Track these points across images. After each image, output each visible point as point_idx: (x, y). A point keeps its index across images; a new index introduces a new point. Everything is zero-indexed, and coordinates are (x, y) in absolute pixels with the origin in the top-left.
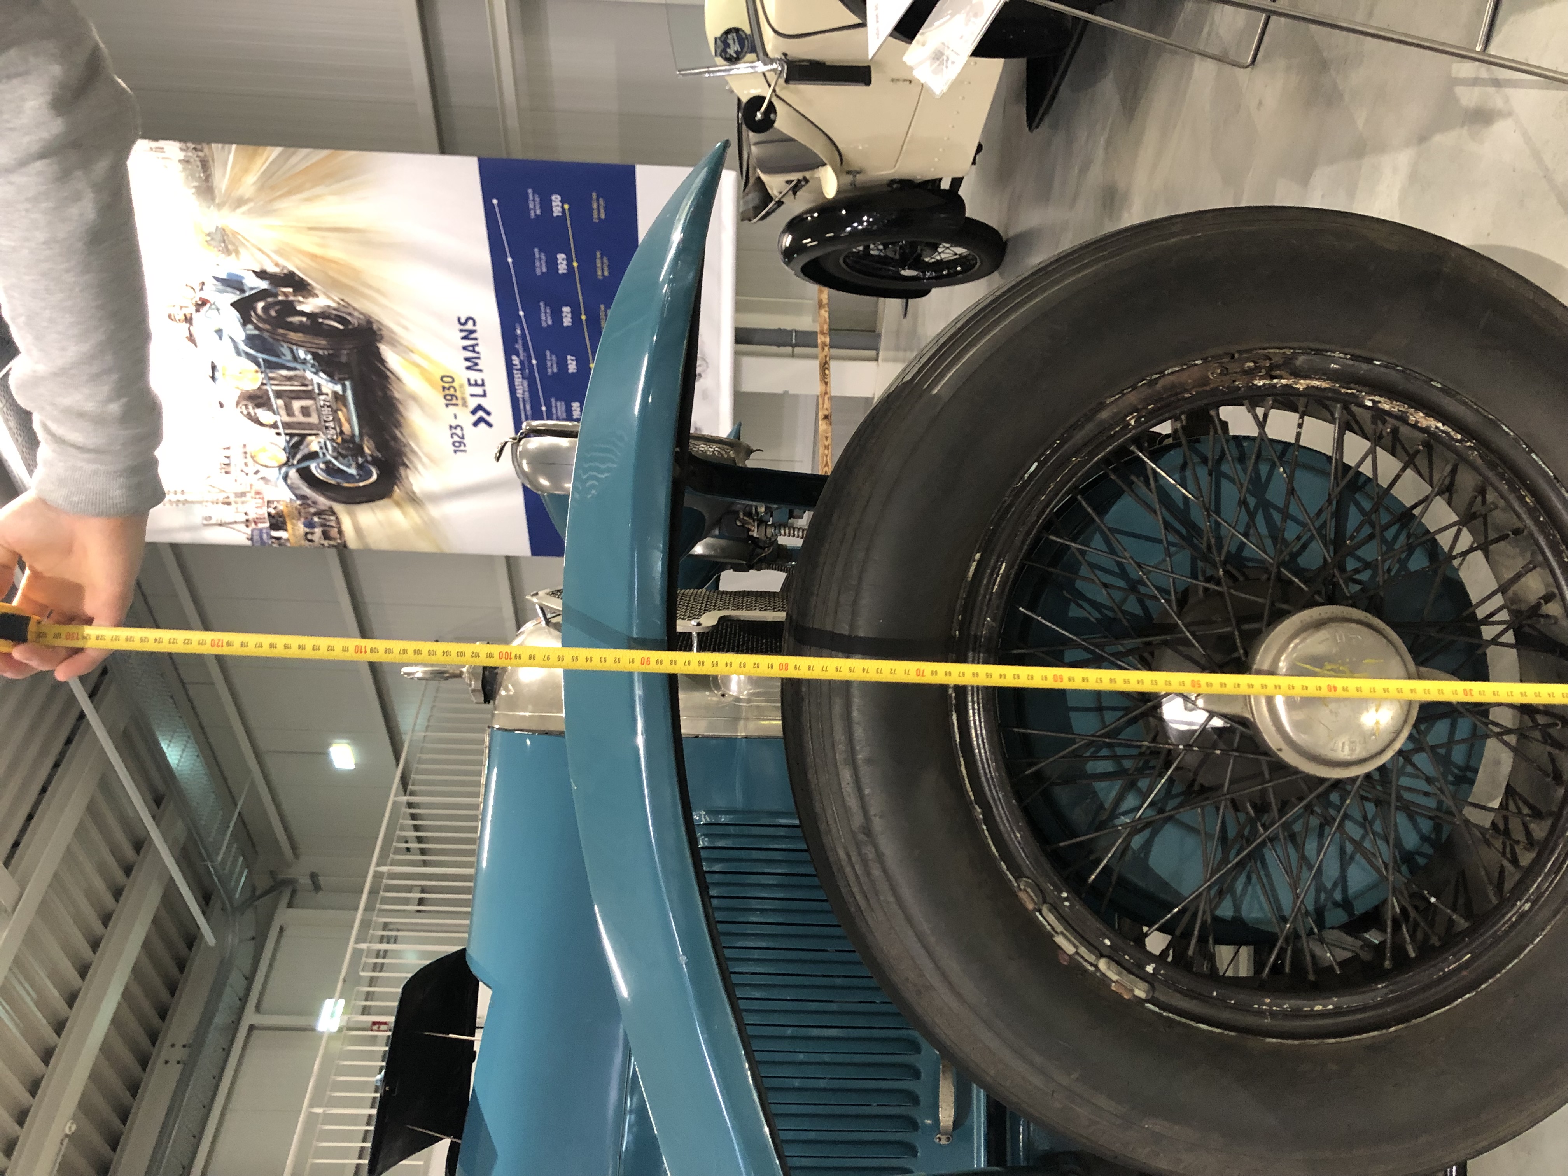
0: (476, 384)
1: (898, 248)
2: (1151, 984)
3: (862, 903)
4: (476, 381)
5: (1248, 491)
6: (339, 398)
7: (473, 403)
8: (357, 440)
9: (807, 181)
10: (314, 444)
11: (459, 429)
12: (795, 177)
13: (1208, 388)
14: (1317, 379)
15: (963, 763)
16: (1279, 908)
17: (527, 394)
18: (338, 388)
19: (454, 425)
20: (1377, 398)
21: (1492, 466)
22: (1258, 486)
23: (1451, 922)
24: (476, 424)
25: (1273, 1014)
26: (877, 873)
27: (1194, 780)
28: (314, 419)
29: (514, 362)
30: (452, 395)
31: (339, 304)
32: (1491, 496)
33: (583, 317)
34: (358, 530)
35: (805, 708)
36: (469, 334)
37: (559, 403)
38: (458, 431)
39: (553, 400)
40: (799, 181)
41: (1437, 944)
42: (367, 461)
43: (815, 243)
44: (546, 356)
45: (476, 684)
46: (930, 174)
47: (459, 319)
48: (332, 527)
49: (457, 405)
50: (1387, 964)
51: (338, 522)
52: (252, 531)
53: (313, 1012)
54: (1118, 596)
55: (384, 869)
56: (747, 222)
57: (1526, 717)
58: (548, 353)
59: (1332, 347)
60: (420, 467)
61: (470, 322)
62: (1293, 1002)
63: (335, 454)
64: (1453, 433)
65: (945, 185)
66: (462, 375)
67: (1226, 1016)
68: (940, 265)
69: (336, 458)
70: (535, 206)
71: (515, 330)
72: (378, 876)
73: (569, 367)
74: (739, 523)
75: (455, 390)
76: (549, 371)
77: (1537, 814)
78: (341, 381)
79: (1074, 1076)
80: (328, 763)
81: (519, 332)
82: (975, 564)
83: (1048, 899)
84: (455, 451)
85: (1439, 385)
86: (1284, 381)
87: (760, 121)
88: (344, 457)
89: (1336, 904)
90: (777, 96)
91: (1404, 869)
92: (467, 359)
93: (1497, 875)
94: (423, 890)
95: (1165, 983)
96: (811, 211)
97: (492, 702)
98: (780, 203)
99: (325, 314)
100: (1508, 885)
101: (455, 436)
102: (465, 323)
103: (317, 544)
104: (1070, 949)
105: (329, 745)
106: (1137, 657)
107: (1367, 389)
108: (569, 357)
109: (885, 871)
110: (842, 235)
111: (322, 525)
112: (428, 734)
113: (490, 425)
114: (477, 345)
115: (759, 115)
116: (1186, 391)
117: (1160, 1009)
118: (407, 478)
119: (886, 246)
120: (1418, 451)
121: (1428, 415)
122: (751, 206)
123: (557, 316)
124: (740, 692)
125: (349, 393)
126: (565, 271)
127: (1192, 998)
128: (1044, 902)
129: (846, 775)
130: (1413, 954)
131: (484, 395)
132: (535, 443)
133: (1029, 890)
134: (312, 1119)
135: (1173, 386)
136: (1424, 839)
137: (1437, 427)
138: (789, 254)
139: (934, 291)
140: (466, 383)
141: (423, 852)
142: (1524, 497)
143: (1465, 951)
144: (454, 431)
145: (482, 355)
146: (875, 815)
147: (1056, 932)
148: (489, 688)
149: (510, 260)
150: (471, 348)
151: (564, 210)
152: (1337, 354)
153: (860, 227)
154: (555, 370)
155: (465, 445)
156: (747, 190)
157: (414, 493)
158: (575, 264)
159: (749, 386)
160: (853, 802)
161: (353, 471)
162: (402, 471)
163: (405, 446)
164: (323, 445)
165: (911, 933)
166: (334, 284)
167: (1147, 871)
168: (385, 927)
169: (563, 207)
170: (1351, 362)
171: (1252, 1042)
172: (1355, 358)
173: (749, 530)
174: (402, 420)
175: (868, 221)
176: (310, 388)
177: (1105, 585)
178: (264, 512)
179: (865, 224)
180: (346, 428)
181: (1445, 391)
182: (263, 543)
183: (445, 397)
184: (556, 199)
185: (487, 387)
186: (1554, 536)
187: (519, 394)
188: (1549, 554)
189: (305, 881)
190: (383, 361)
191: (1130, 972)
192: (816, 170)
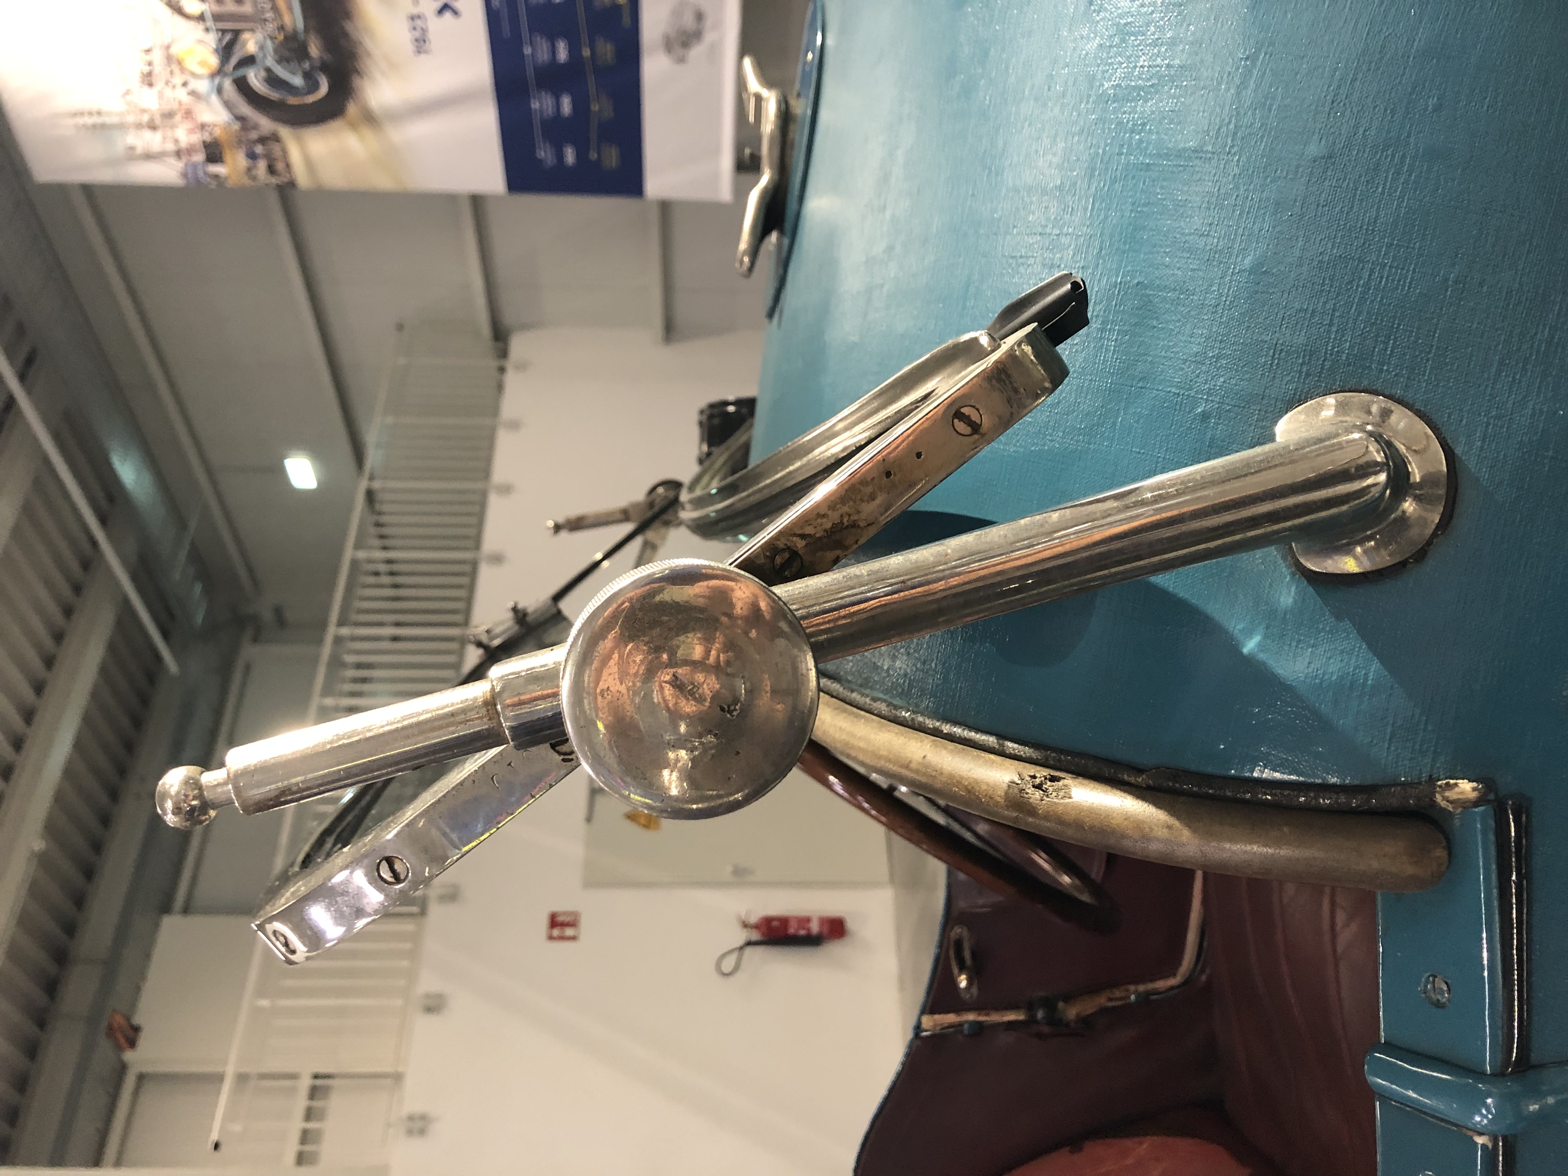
8: (302, 37)
10: (251, 44)
11: (421, 20)
19: (414, 14)
24: (440, 12)
28: (249, 8)
34: (308, 163)
38: (419, 23)
42: (314, 67)
48: (278, 158)
51: (285, 152)
52: (186, 165)
60: (376, 74)
63: (277, 58)
69: (277, 63)
80: (285, 480)
84: (417, 52)
88: (288, 61)
101: (416, 30)
103: (261, 181)
105: (283, 459)
111: (267, 156)
113: (457, 15)
118: (362, 90)
144: (415, 22)
155: (428, 42)
157: (371, 110)
161: (297, 81)
162: (356, 82)
163: (358, 45)
164: (261, 44)
174: (354, 9)
178: (196, 138)
180: (287, 20)
182: (198, 181)
189: (268, 617)
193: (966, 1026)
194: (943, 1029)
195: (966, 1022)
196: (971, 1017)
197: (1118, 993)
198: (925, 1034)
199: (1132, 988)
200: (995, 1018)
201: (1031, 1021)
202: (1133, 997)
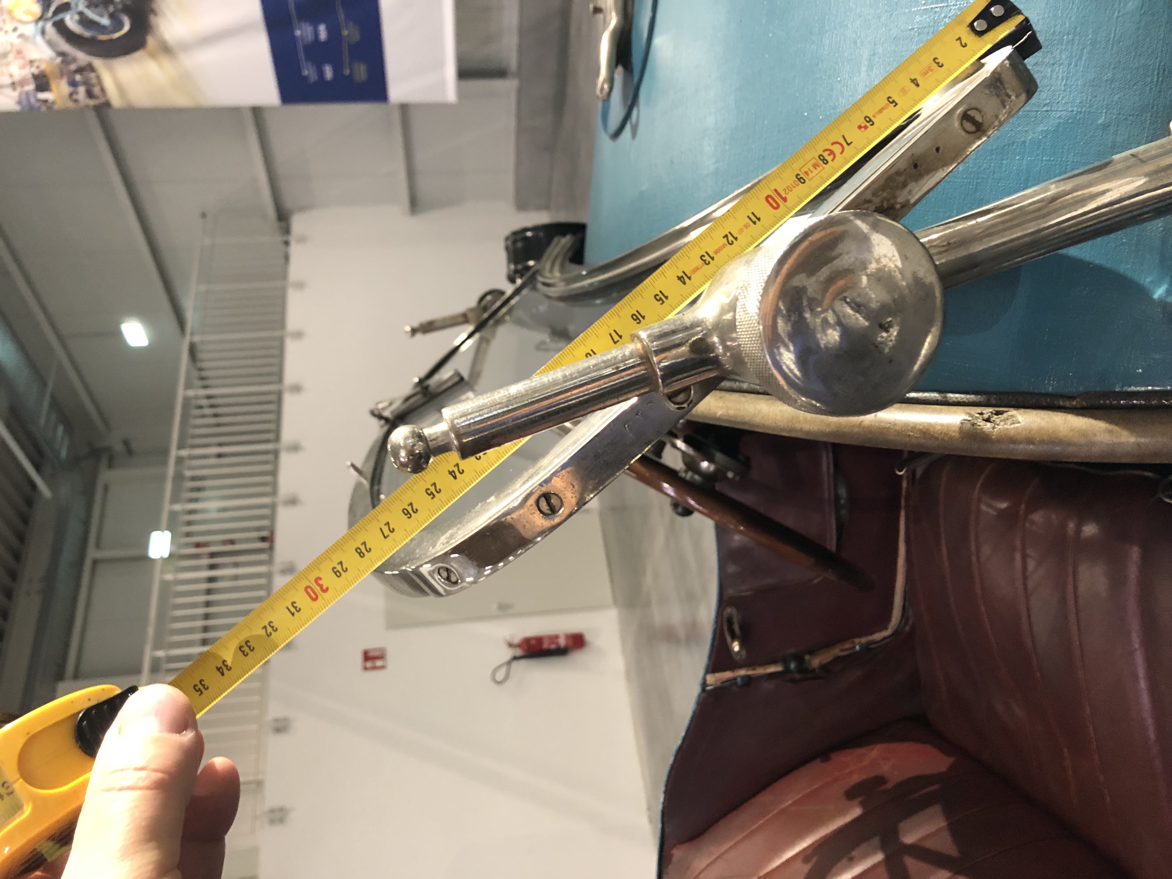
42: (118, 9)
48: (94, 85)
51: (98, 78)
52: (20, 94)
63: (87, 4)
69: (88, 7)
80: (122, 341)
88: (96, 6)
103: (82, 103)
105: (121, 323)
111: (85, 83)
118: (158, 26)
157: (166, 42)
161: (105, 21)
162: (153, 19)
182: (31, 107)
189: (119, 447)
193: (739, 680)
194: (722, 683)
195: (740, 676)
196: (742, 672)
197: (847, 646)
198: (709, 688)
199: (857, 640)
200: (760, 671)
201: (787, 671)
202: (858, 648)
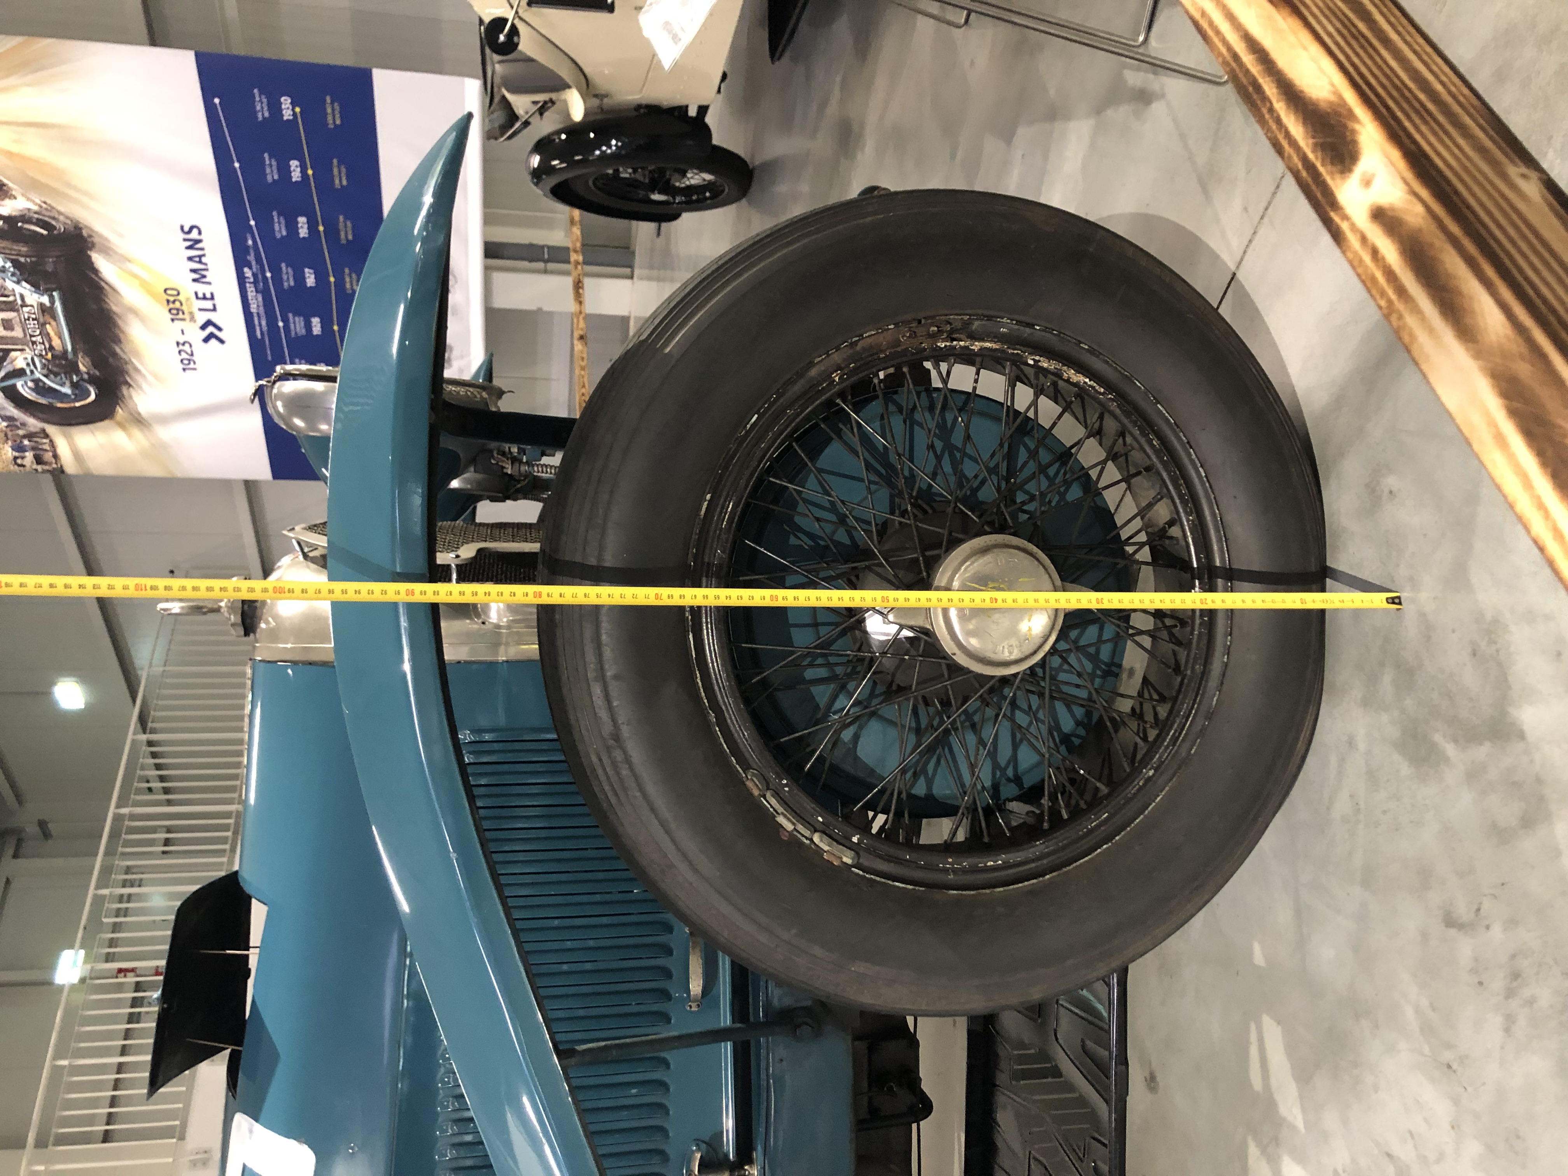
0: (204, 298)
1: (647, 173)
2: (857, 853)
3: (613, 800)
4: (204, 295)
5: (935, 435)
6: (47, 311)
7: (202, 318)
8: (70, 356)
9: (552, 102)
10: (19, 360)
11: (187, 345)
12: (541, 97)
13: (899, 349)
14: (989, 341)
15: (698, 675)
16: (963, 785)
17: (262, 309)
18: (45, 300)
19: (181, 341)
20: (1037, 358)
21: (1127, 414)
22: (944, 431)
23: (1097, 789)
24: (206, 340)
25: (955, 871)
26: (625, 772)
27: (892, 681)
28: (18, 333)
29: (247, 275)
30: (178, 310)
31: (41, 207)
32: (1129, 439)
33: (321, 228)
34: (77, 455)
35: (559, 632)
36: (194, 244)
37: (297, 319)
38: (187, 348)
39: (290, 315)
40: (545, 102)
41: (1084, 807)
42: (82, 379)
43: (564, 165)
44: (281, 269)
45: (235, 618)
46: (677, 100)
47: (182, 228)
48: (46, 450)
49: (183, 320)
50: (1046, 825)
51: (52, 443)
53: (51, 966)
54: (829, 528)
55: (125, 811)
56: (492, 141)
57: (1158, 621)
58: (283, 265)
59: (1002, 314)
60: (144, 386)
61: (195, 231)
62: (970, 860)
63: (45, 372)
64: (1097, 387)
65: (692, 112)
66: (188, 288)
67: (918, 875)
68: (690, 190)
69: (46, 376)
70: (262, 108)
71: (246, 241)
72: (118, 818)
73: (308, 280)
74: (493, 462)
75: (181, 304)
76: (286, 284)
77: (1163, 699)
78: (48, 291)
79: (794, 931)
80: (53, 704)
81: (250, 242)
82: (706, 503)
83: (771, 786)
84: (184, 370)
85: (1086, 347)
86: (962, 343)
87: (503, 43)
88: (56, 374)
89: (1009, 780)
90: (521, 19)
91: (1063, 749)
92: (194, 271)
93: (1132, 749)
94: (169, 830)
95: (868, 850)
96: (558, 133)
97: (252, 635)
98: (526, 124)
99: (24, 218)
100: (1139, 757)
101: (183, 353)
102: (189, 232)
103: (28, 468)
104: (789, 827)
105: (53, 683)
106: (845, 579)
107: (1030, 350)
108: (307, 270)
109: (631, 769)
110: (591, 158)
111: (33, 449)
112: (167, 668)
113: (222, 342)
114: (204, 255)
115: (502, 38)
116: (882, 351)
117: (863, 871)
118: (131, 397)
119: (635, 171)
120: (1072, 402)
121: (1077, 372)
122: (497, 125)
123: (292, 227)
124: (500, 618)
125: (58, 305)
126: (299, 179)
127: (889, 861)
128: (768, 789)
129: (597, 690)
130: (1065, 816)
131: (214, 309)
132: (289, 387)
133: (755, 779)
134: (57, 1071)
135: (871, 347)
136: (1078, 723)
137: (1085, 383)
138: (537, 175)
139: (685, 215)
140: (194, 296)
141: (166, 791)
142: (1152, 440)
143: (1104, 811)
144: (181, 347)
145: (209, 267)
146: (623, 723)
147: (778, 813)
148: (248, 621)
149: (237, 165)
150: (197, 259)
151: (294, 114)
152: (1004, 320)
153: (609, 151)
154: (292, 283)
155: (194, 363)
156: (492, 108)
157: (139, 414)
158: (310, 172)
159: (500, 302)
160: (603, 714)
161: (67, 390)
162: (124, 390)
163: (126, 363)
164: (30, 361)
165: (655, 822)
166: (33, 185)
167: (856, 758)
168: (128, 870)
169: (293, 110)
170: (1016, 327)
171: (938, 895)
172: (1019, 322)
173: (503, 468)
174: (121, 335)
175: (616, 145)
176: (11, 299)
177: (818, 520)
179: (614, 148)
180: (56, 343)
181: (1091, 351)
183: (170, 310)
184: (286, 102)
185: (217, 301)
186: (1175, 473)
187: (253, 308)
188: (1171, 487)
189: (32, 829)
190: (96, 271)
191: (839, 843)
192: (562, 92)
